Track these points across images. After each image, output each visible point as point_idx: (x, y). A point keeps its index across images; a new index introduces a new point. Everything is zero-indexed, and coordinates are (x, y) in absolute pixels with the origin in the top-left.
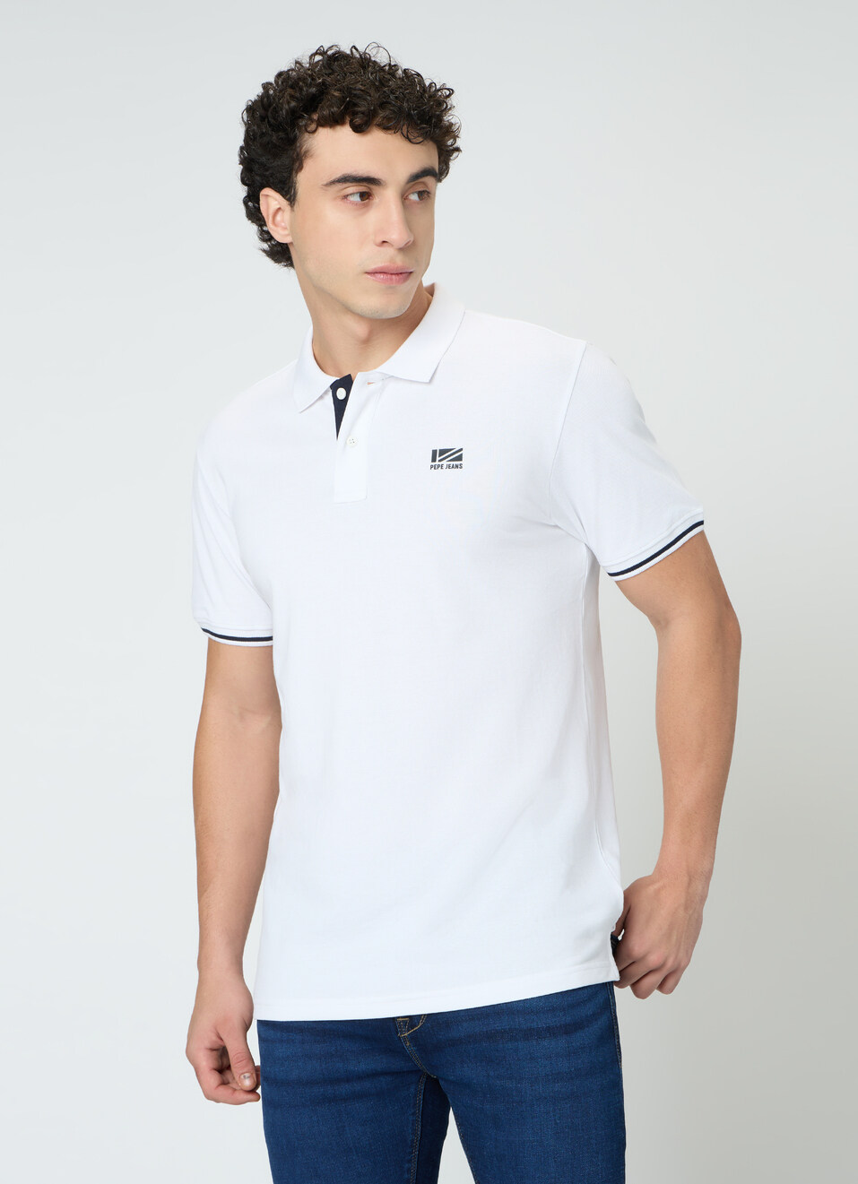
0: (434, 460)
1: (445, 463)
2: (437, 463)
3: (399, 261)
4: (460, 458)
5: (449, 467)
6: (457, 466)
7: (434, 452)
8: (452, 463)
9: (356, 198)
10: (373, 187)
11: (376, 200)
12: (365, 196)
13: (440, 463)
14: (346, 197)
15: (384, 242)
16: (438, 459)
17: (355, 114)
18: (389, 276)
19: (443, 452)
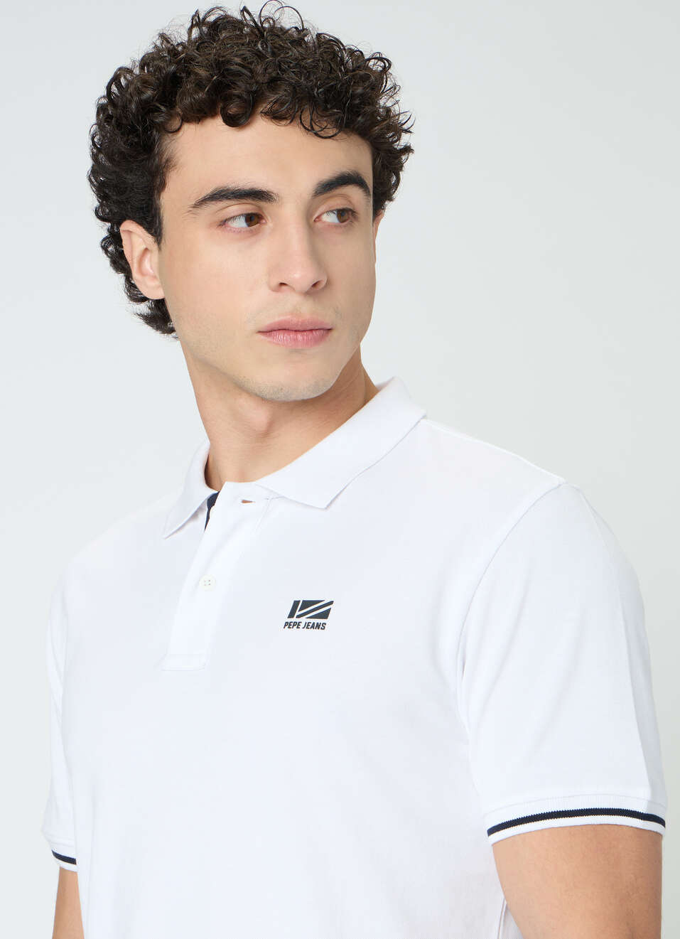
0: (291, 615)
1: (304, 620)
2: (294, 619)
3: (306, 310)
4: (325, 615)
5: (307, 626)
6: (318, 626)
7: (296, 603)
8: (312, 621)
9: (241, 223)
10: (263, 204)
11: (269, 225)
12: (253, 219)
13: (298, 620)
14: (223, 223)
15: (282, 284)
16: (298, 613)
17: (228, 99)
18: (292, 335)
19: (307, 604)
